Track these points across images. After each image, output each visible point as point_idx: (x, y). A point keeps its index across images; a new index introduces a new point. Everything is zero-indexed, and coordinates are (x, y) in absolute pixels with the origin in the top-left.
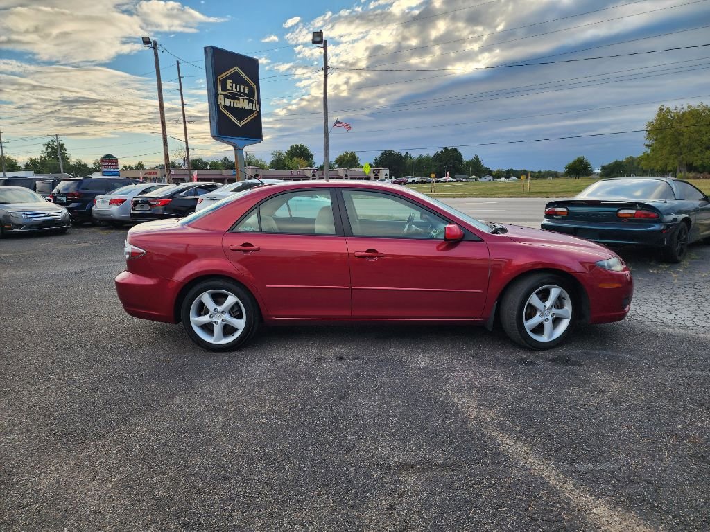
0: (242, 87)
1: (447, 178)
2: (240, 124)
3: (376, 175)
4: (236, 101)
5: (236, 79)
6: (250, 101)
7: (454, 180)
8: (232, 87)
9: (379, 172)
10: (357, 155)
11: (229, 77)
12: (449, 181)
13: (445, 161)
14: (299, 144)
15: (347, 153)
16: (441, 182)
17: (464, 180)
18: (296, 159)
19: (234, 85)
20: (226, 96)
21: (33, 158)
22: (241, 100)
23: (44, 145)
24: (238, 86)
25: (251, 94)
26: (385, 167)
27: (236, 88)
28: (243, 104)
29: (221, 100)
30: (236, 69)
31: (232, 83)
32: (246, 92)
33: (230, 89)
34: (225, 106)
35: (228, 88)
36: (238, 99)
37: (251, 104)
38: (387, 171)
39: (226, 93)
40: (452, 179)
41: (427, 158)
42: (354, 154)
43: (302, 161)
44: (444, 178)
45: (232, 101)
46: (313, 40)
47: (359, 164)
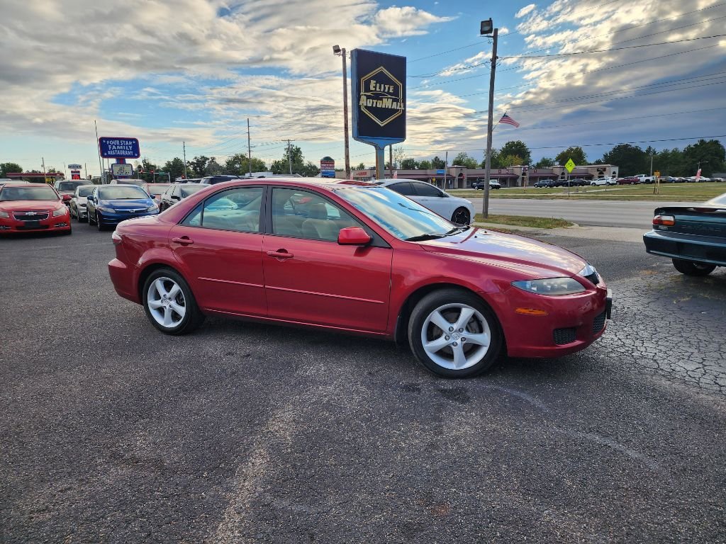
0: (387, 86)
1: (698, 178)
2: (382, 124)
3: (601, 173)
4: (379, 101)
5: (381, 79)
6: (394, 100)
7: (708, 179)
8: (375, 87)
9: (605, 170)
10: (584, 150)
11: (373, 78)
12: (700, 181)
13: (699, 157)
14: (515, 141)
15: (572, 150)
16: (688, 182)
17: (722, 180)
18: (510, 157)
19: (378, 85)
20: (368, 97)
21: (277, 161)
22: (385, 100)
23: (285, 149)
24: (382, 85)
25: (396, 93)
26: (615, 164)
27: (380, 88)
28: (387, 103)
29: (363, 101)
30: (382, 69)
31: (376, 83)
32: (391, 91)
33: (374, 89)
34: (366, 107)
35: (372, 88)
36: (381, 99)
37: (395, 103)
38: (616, 169)
39: (369, 94)
40: (704, 179)
41: (675, 153)
42: (580, 149)
43: (517, 159)
44: (693, 178)
45: (375, 101)
46: (481, 30)
47: (584, 161)
